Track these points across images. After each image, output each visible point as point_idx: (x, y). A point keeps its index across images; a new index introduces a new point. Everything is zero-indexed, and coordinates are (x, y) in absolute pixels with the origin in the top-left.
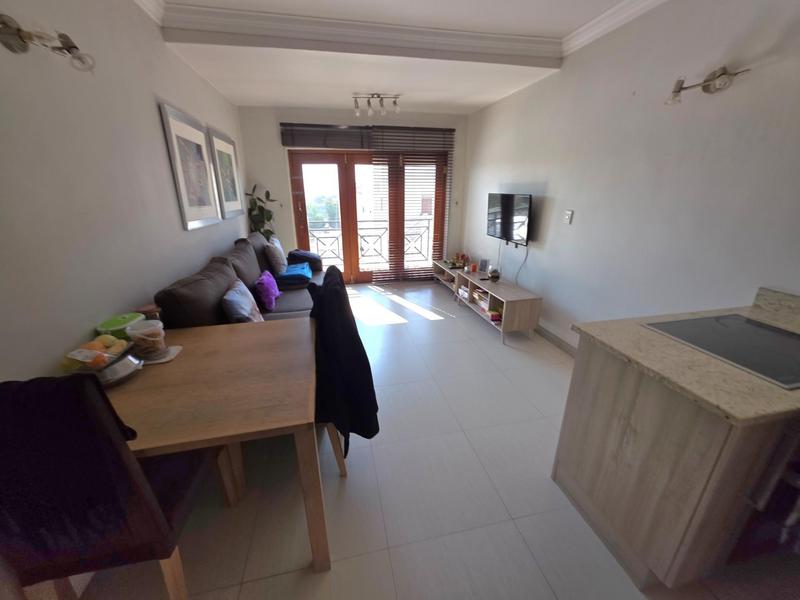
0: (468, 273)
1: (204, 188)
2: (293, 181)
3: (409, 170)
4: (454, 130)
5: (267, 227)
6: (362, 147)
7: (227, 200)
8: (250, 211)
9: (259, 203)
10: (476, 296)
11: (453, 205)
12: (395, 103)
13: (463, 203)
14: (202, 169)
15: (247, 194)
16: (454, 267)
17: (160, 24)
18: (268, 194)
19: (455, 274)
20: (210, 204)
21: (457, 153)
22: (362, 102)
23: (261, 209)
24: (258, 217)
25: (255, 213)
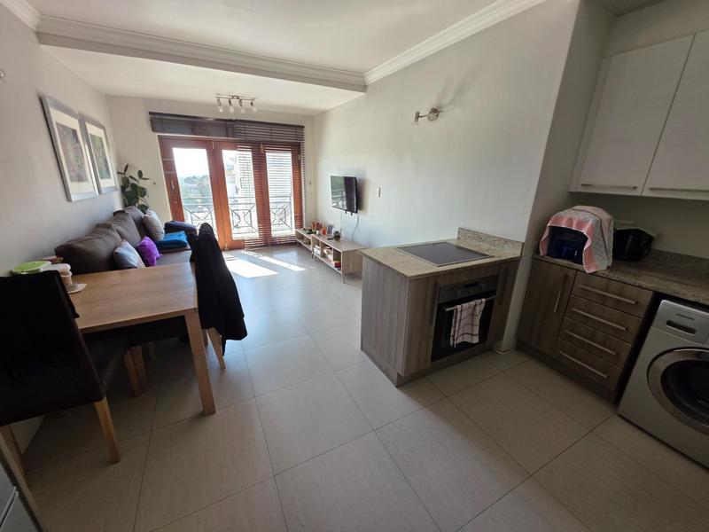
0: (320, 235)
1: (81, 166)
2: (164, 163)
3: (270, 157)
4: (303, 127)
5: (141, 202)
6: (228, 136)
7: (102, 178)
8: (123, 189)
9: (132, 181)
10: (325, 251)
11: (308, 184)
12: (252, 103)
13: (315, 182)
14: (79, 151)
15: (118, 173)
16: (311, 232)
17: (35, 29)
18: (140, 174)
19: (310, 237)
20: (87, 180)
21: (307, 145)
22: (225, 101)
23: (134, 186)
24: (132, 193)
25: (128, 189)
